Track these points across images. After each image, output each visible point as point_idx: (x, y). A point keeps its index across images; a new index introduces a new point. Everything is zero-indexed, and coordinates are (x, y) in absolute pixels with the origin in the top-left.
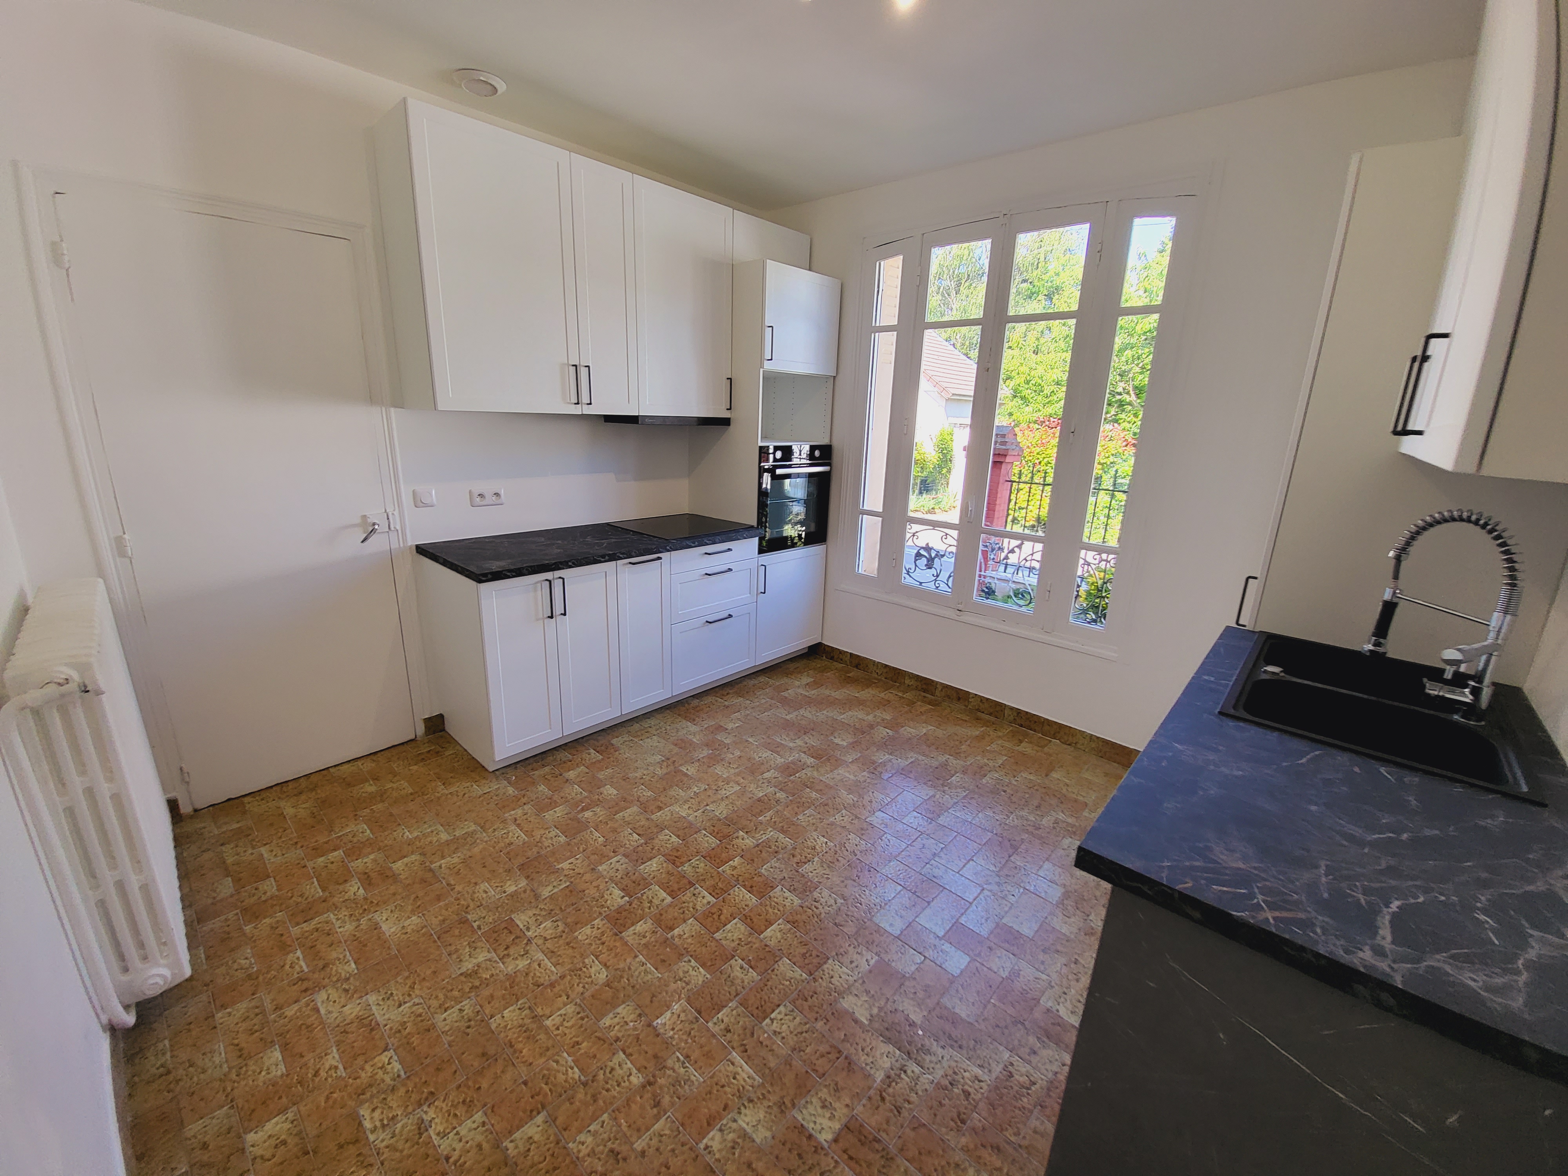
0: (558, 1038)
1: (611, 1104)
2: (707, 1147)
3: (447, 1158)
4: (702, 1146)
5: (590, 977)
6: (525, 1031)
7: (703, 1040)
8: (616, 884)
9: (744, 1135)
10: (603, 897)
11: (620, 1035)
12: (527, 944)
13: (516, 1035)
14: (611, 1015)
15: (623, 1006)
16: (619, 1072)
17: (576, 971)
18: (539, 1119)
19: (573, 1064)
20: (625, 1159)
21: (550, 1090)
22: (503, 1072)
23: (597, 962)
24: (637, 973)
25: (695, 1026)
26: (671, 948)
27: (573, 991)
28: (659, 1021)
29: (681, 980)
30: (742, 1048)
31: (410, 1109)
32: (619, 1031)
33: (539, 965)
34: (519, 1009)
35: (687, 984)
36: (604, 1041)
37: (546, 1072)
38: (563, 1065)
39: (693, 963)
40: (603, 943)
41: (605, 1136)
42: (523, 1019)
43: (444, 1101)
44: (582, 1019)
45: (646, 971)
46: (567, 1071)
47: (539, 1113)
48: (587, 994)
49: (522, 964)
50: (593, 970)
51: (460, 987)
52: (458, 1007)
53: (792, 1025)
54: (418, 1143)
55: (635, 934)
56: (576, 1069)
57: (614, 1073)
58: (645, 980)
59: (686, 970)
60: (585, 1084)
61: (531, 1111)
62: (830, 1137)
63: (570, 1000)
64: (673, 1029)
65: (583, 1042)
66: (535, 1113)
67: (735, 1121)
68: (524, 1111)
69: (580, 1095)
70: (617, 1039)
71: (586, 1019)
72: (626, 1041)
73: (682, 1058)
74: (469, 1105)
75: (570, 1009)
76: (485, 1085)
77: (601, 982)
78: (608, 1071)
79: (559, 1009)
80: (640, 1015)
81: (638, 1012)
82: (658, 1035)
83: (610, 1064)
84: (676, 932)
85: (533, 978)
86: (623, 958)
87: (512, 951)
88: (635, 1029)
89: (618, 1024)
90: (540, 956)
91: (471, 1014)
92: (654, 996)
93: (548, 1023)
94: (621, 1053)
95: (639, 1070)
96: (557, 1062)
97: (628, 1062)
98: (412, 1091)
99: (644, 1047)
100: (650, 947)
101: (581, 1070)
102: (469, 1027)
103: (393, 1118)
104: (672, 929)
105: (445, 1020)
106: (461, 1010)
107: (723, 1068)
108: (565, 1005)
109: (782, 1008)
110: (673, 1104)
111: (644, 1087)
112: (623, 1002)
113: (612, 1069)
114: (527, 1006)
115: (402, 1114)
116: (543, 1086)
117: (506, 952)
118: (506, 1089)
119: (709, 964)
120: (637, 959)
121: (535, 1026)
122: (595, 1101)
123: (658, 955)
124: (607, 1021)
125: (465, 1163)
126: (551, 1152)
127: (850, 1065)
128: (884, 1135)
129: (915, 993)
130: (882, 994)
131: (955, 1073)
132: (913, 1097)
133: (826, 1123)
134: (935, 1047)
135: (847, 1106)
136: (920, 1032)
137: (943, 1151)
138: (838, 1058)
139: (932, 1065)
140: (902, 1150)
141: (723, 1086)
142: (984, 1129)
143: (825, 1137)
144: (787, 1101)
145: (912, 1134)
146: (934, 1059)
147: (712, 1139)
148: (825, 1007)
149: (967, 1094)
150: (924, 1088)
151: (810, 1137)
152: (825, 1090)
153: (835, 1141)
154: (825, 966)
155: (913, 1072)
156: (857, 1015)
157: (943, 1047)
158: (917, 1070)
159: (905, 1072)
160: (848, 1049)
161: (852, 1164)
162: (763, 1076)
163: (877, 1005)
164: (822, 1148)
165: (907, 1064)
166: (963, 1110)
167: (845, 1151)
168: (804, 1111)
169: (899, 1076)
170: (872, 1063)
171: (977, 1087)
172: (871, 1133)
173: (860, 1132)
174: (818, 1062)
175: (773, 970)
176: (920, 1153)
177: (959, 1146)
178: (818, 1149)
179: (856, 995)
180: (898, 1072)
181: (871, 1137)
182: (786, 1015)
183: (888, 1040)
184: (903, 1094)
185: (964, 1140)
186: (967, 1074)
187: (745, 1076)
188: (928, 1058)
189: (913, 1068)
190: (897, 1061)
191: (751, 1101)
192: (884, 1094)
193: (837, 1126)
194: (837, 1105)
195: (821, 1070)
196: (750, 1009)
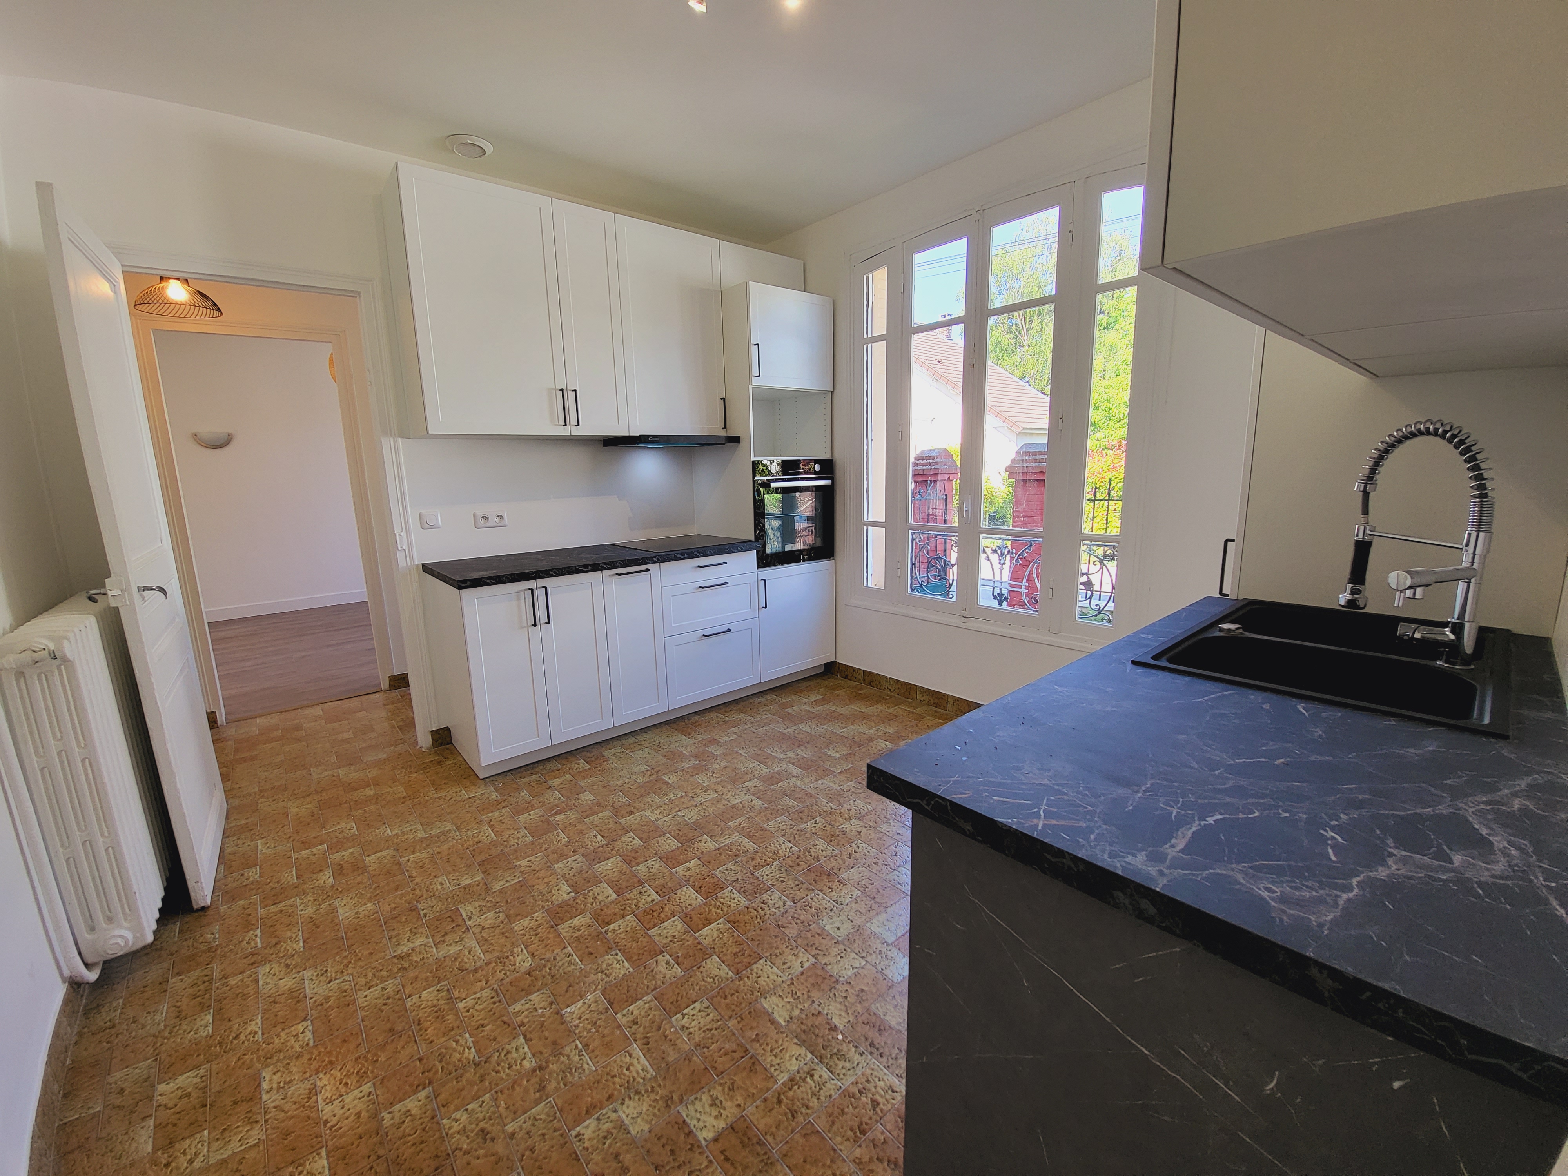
0: (466, 1019)
1: (497, 1085)
2: (578, 1135)
3: (326, 1122)
4: (574, 1133)
5: (515, 965)
6: (436, 1012)
7: (607, 1031)
8: (567, 881)
9: (621, 1126)
10: (551, 892)
11: (526, 1020)
12: (464, 932)
13: (426, 1015)
14: (523, 1001)
15: (538, 993)
16: (514, 1055)
17: (502, 959)
18: (422, 1094)
19: (471, 1044)
20: (493, 1139)
21: (442, 1068)
22: (403, 1047)
23: (525, 951)
24: (561, 963)
25: (603, 1017)
26: (602, 942)
27: (493, 977)
28: (568, 1010)
29: (602, 972)
30: (645, 1041)
31: (308, 1075)
32: (527, 1017)
33: (469, 952)
34: (438, 991)
35: (607, 976)
36: (509, 1025)
37: (444, 1051)
38: (461, 1046)
39: (620, 957)
40: (537, 935)
41: (480, 1116)
42: (438, 1000)
43: (340, 1071)
44: (494, 1003)
45: (570, 963)
46: (464, 1050)
47: (424, 1089)
48: (507, 980)
49: (453, 950)
50: (518, 959)
51: (390, 968)
52: (382, 985)
53: (702, 1022)
54: (304, 1106)
55: (570, 927)
56: (473, 1050)
57: (509, 1056)
58: (566, 970)
59: (610, 962)
60: (477, 1065)
61: (418, 1086)
62: (710, 1135)
63: (488, 985)
64: (580, 1018)
65: (488, 1025)
66: (420, 1088)
67: (615, 1111)
68: (411, 1085)
69: (470, 1074)
70: (522, 1024)
71: (497, 1004)
72: (530, 1027)
73: (580, 1046)
74: (361, 1076)
75: (486, 993)
76: (382, 1058)
77: (523, 970)
78: (503, 1055)
79: (475, 993)
80: (551, 1003)
81: (550, 1000)
82: (562, 1023)
83: (508, 1047)
84: (611, 927)
85: (460, 963)
86: (551, 949)
87: (447, 938)
88: (542, 1015)
89: (527, 1010)
90: (474, 943)
91: (392, 994)
92: (570, 986)
93: (461, 1005)
94: (522, 1037)
95: (534, 1055)
96: (457, 1042)
97: (526, 1047)
98: (315, 1059)
99: (546, 1033)
100: (581, 940)
101: (478, 1051)
102: (385, 1004)
103: (291, 1081)
104: (608, 924)
105: (366, 996)
106: (383, 989)
107: (622, 1059)
108: (482, 989)
109: (697, 1005)
110: (557, 1089)
111: (534, 1071)
112: (538, 990)
113: (508, 1052)
114: (446, 988)
115: (298, 1080)
116: (437, 1063)
117: (443, 939)
118: (401, 1063)
119: (635, 958)
120: (565, 951)
121: (446, 1007)
122: (481, 1081)
123: (587, 947)
124: (517, 1007)
125: (341, 1128)
126: (424, 1126)
127: (754, 1065)
128: (770, 1139)
129: (846, 997)
130: (809, 997)
131: (868, 1081)
132: (814, 1103)
133: (710, 1121)
134: (852, 1053)
135: (739, 1106)
136: (840, 1037)
137: (832, 1161)
138: (742, 1057)
139: (844, 1071)
140: (785, 1155)
141: (613, 1077)
142: (885, 1142)
143: (705, 1135)
144: (675, 1097)
145: (801, 1141)
146: (848, 1065)
147: (587, 1127)
148: (743, 1005)
149: (875, 1104)
150: (828, 1094)
151: (690, 1133)
152: (720, 1088)
153: (716, 1140)
154: (755, 966)
155: (821, 1076)
156: (776, 1015)
157: (862, 1054)
158: (826, 1074)
159: (812, 1076)
160: (755, 1049)
161: (727, 1165)
162: (658, 1069)
163: (800, 1006)
164: (699, 1147)
165: (816, 1067)
166: (865, 1119)
167: (722, 1152)
168: (691, 1108)
169: (804, 1080)
170: (778, 1064)
171: (888, 1097)
172: (756, 1135)
173: (745, 1134)
174: (720, 1060)
175: (699, 968)
176: (805, 1161)
177: (851, 1158)
178: (695, 1146)
179: (780, 996)
180: (804, 1076)
181: (755, 1140)
182: (700, 1011)
183: (802, 1043)
184: (803, 1099)
185: (858, 1152)
186: (881, 1083)
187: (639, 1068)
188: (841, 1064)
189: (822, 1072)
190: (806, 1064)
191: (637, 1093)
192: (782, 1096)
193: (721, 1124)
194: (728, 1104)
195: (720, 1068)
196: (664, 1003)
